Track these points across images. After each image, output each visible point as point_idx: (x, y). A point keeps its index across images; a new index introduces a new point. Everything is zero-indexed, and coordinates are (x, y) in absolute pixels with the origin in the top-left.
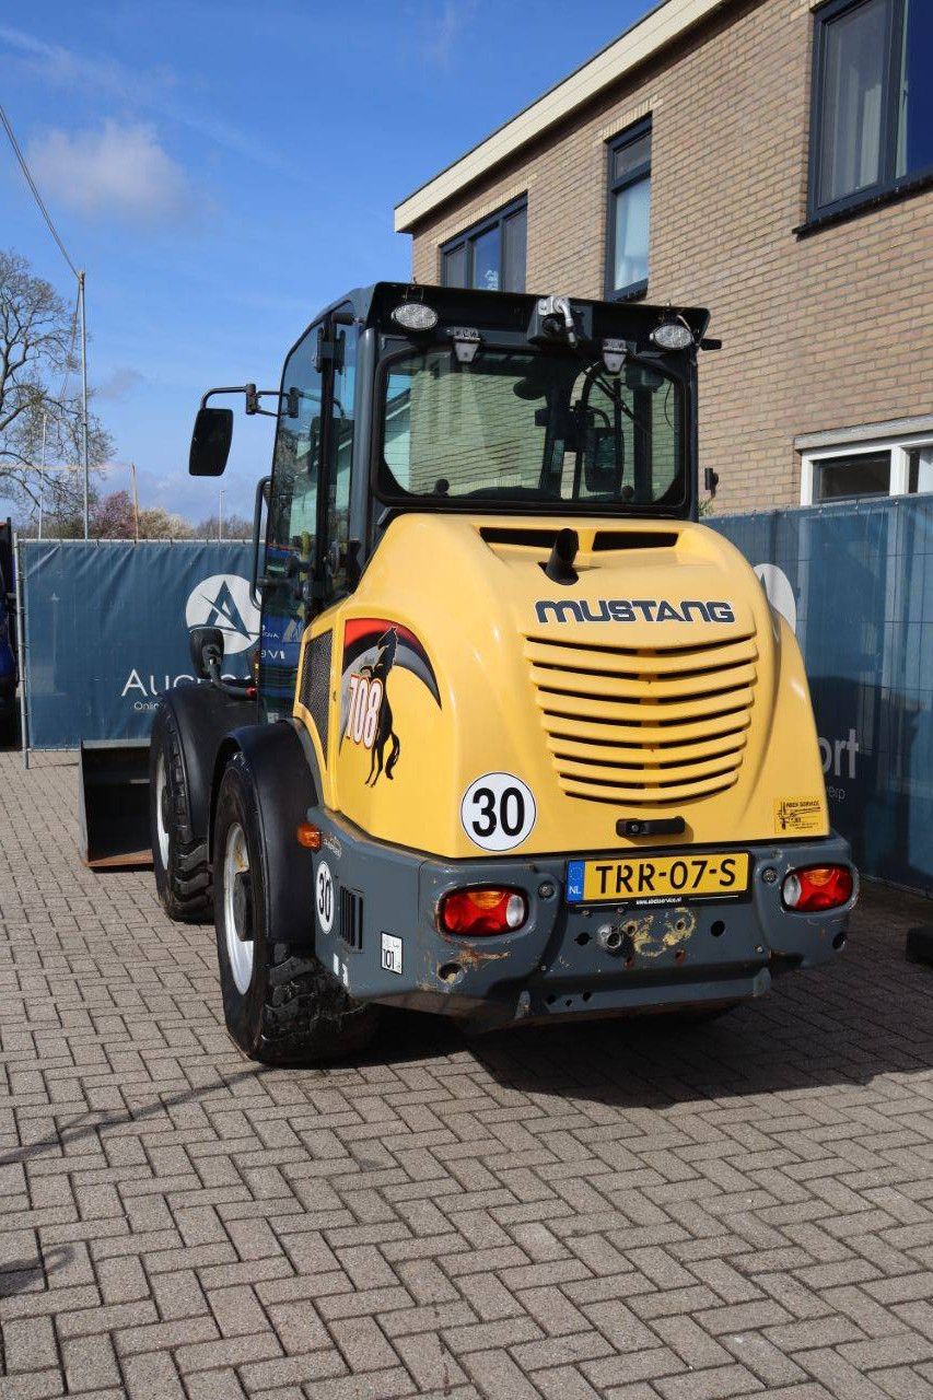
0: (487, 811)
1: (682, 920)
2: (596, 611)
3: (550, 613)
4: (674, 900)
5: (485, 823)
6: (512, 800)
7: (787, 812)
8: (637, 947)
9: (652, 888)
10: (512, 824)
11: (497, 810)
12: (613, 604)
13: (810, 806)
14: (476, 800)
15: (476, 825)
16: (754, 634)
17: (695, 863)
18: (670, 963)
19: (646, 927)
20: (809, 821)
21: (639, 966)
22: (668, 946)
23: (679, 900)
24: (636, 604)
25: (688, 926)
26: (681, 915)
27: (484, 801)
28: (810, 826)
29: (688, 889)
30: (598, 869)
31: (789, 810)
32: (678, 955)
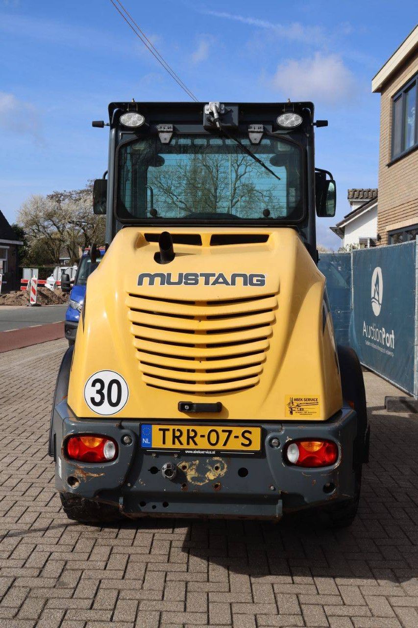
0: (100, 392)
1: (218, 465)
2: (175, 279)
3: (146, 280)
4: (210, 453)
5: (98, 398)
6: (115, 386)
7: (294, 404)
8: (189, 478)
9: (196, 444)
10: (114, 400)
11: (105, 391)
12: (187, 275)
13: (312, 401)
14: (93, 385)
15: (93, 399)
16: (278, 293)
17: (223, 431)
18: (212, 490)
19: (194, 467)
20: (310, 410)
21: (190, 490)
22: (209, 480)
23: (214, 453)
24: (202, 275)
25: (222, 469)
26: (217, 461)
27: (98, 386)
28: (310, 414)
29: (220, 446)
30: (160, 430)
31: (295, 403)
32: (216, 486)
